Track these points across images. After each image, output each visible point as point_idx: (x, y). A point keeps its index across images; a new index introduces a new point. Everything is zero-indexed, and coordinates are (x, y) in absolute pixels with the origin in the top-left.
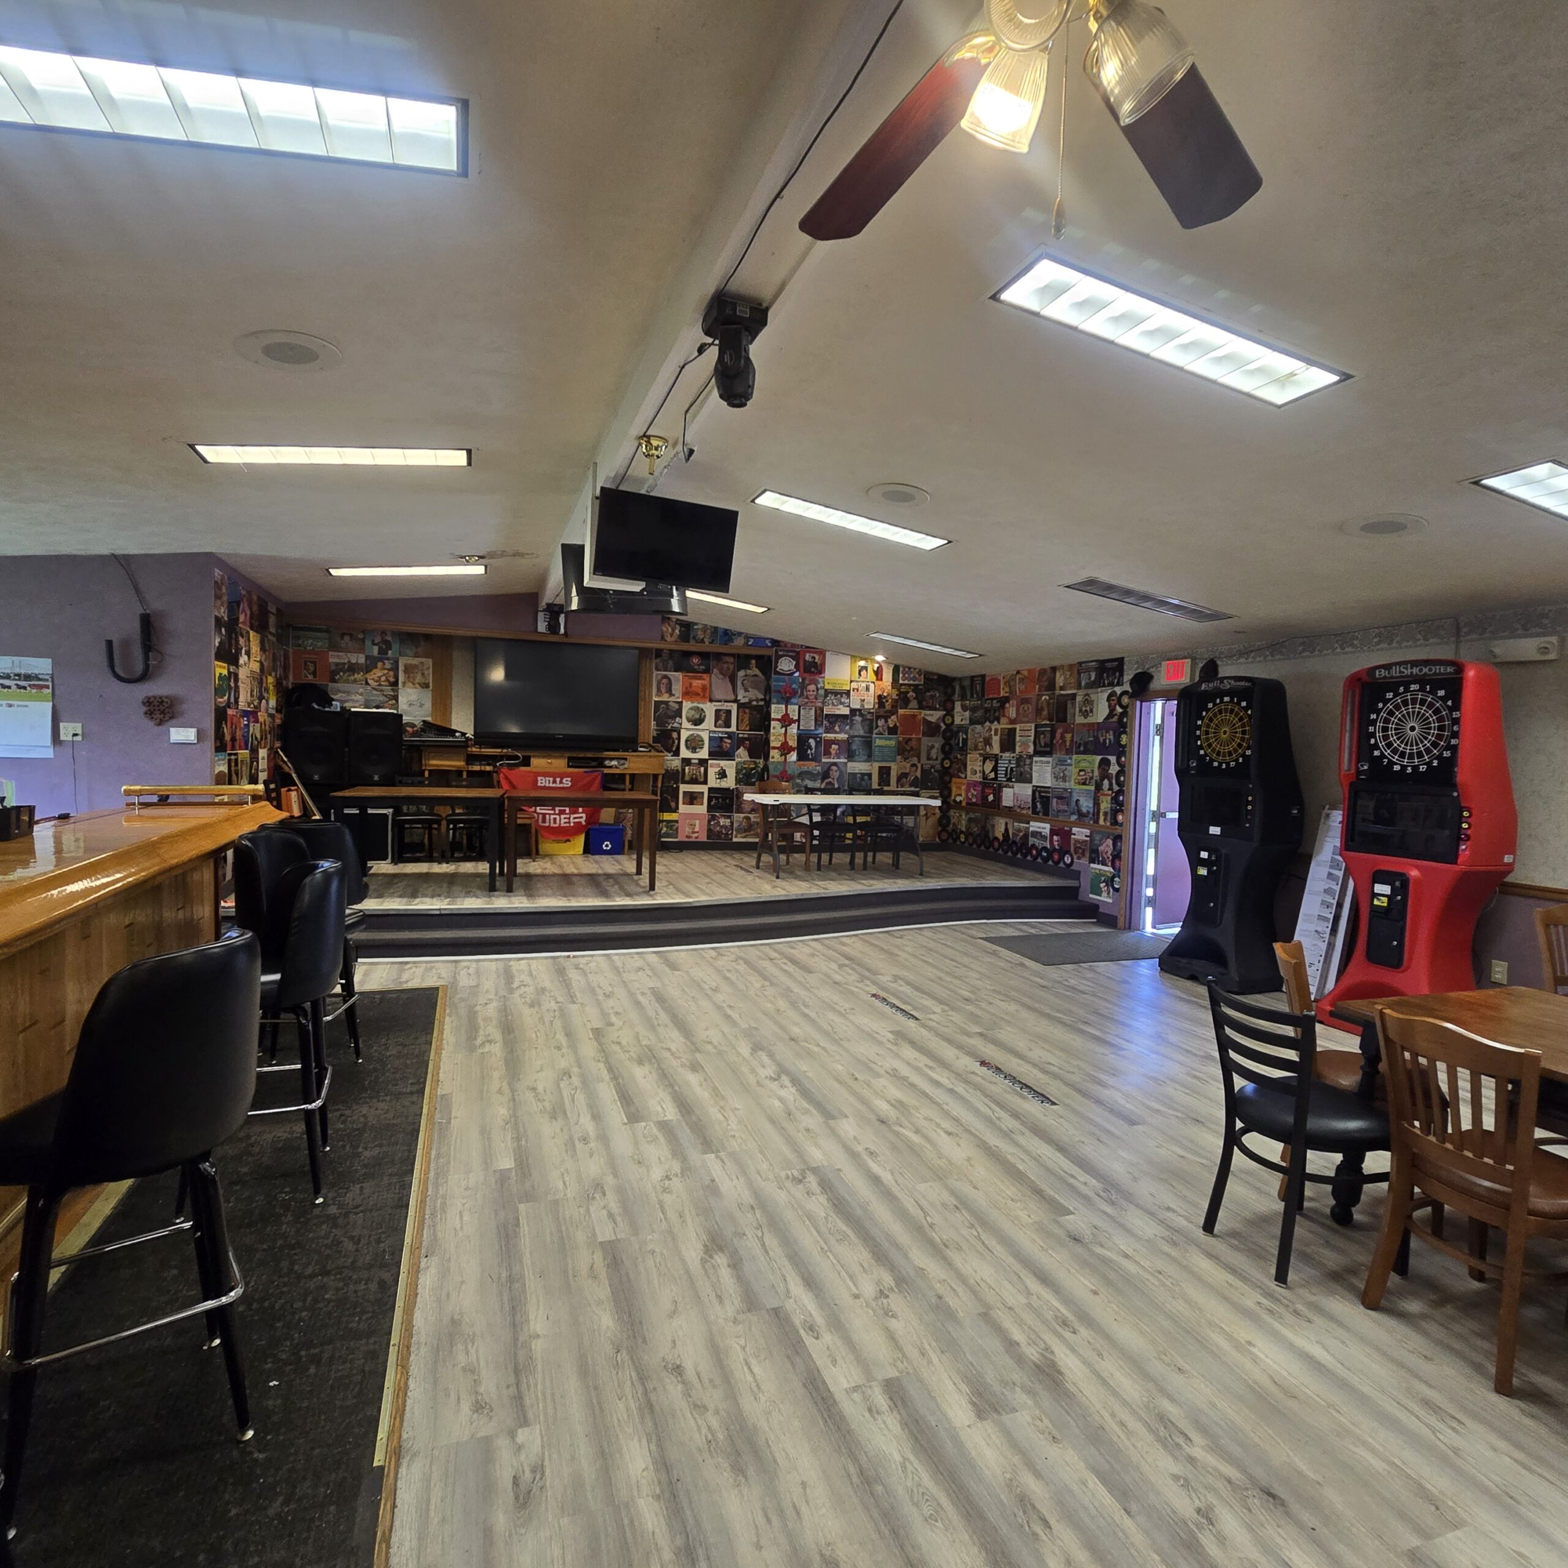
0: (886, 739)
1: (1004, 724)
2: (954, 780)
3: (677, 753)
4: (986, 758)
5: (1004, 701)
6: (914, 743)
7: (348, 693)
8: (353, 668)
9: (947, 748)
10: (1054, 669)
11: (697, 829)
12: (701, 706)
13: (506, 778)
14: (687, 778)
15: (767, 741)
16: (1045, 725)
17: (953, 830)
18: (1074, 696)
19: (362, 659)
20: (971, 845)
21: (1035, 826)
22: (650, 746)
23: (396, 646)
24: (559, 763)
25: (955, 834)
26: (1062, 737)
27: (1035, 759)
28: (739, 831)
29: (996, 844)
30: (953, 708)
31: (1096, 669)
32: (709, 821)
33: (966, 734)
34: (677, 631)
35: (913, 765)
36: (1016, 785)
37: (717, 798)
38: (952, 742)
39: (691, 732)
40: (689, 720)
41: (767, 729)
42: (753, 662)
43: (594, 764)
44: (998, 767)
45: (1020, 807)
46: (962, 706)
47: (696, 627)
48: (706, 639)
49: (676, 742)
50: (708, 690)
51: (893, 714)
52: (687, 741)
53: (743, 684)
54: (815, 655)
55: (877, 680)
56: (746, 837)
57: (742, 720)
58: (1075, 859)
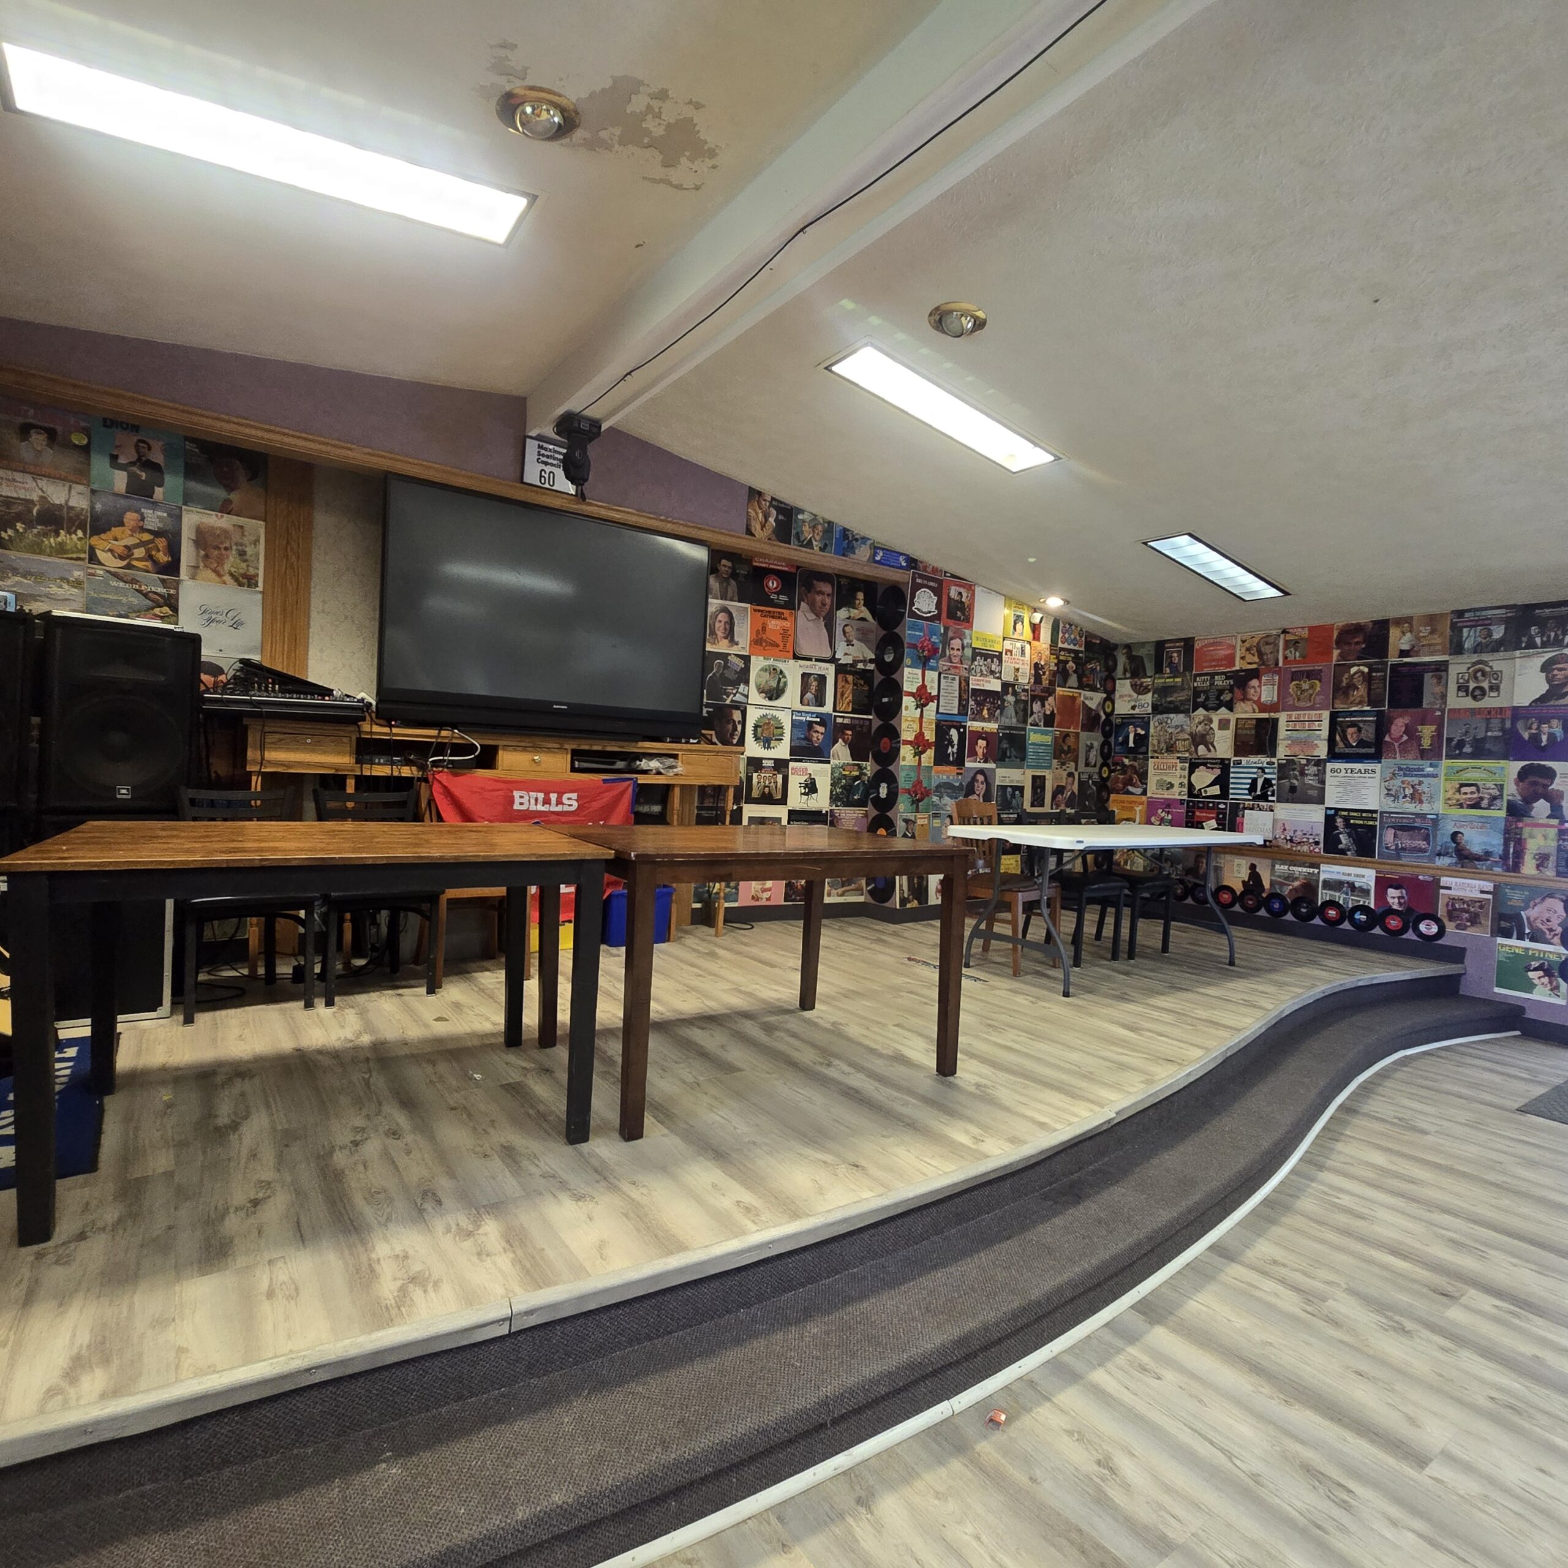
1: (1245, 711)
2: (1113, 796)
3: (740, 748)
4: (1195, 765)
5: (1242, 678)
6: (1071, 741)
7: (39, 577)
10: (1383, 626)
12: (780, 665)
13: (449, 793)
14: (755, 794)
15: (892, 731)
18: (1441, 668)
21: (1330, 871)
26: (1410, 731)
27: (1329, 766)
29: (1226, 897)
30: (1115, 690)
31: (1507, 621)
33: (1146, 727)
34: (772, 520)
35: (1070, 775)
36: (1278, 807)
38: (1112, 740)
39: (763, 712)
40: (761, 691)
41: (893, 710)
42: (860, 596)
43: (620, 765)
44: (1228, 778)
45: (1291, 841)
46: (1134, 686)
47: (800, 517)
48: (814, 543)
49: (739, 728)
50: (791, 639)
51: (1050, 695)
52: (756, 727)
53: (844, 632)
54: (962, 590)
55: (1034, 639)
56: (842, 895)
57: (842, 694)
58: (1450, 927)
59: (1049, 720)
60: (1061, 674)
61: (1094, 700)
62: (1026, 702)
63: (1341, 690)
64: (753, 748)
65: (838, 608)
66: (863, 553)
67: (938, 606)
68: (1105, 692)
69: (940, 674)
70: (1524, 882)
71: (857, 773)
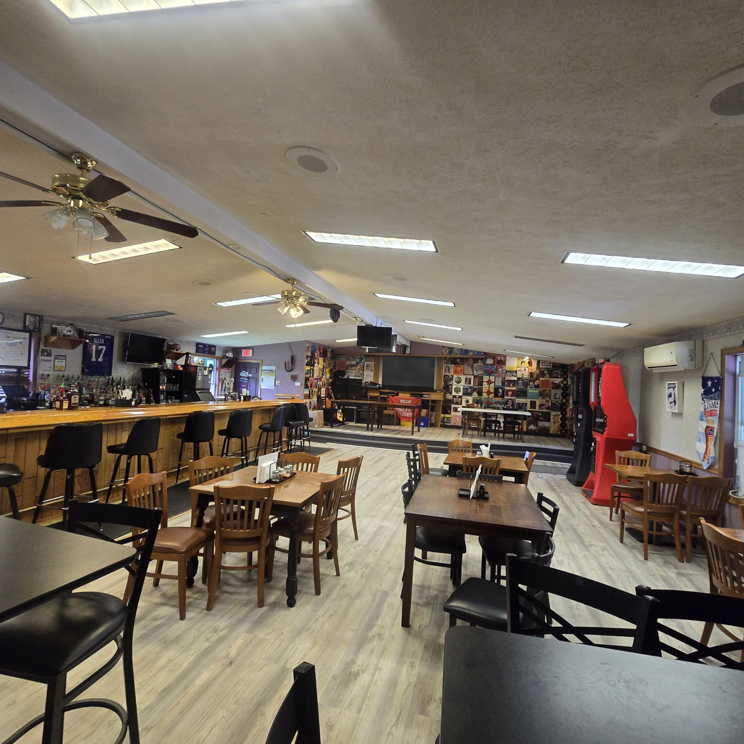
0: (534, 390)
2: (567, 408)
3: (451, 393)
7: (351, 373)
8: (352, 366)
9: (564, 394)
11: (457, 421)
12: (460, 376)
13: (391, 399)
14: (454, 402)
15: (482, 390)
19: (355, 363)
22: (441, 390)
23: (364, 359)
24: (408, 395)
30: (567, 378)
34: (448, 351)
35: (546, 401)
38: (567, 392)
39: (456, 386)
40: (456, 382)
41: (482, 385)
42: (480, 360)
43: (419, 396)
47: (454, 349)
49: (451, 389)
50: (463, 371)
51: (537, 380)
52: (455, 389)
53: (476, 369)
54: (502, 357)
55: (530, 366)
57: (475, 382)
59: (537, 387)
60: (542, 374)
61: (557, 381)
62: (527, 382)
64: (454, 393)
65: (474, 363)
66: (471, 353)
67: (494, 362)
68: (563, 378)
69: (495, 377)
71: (478, 398)
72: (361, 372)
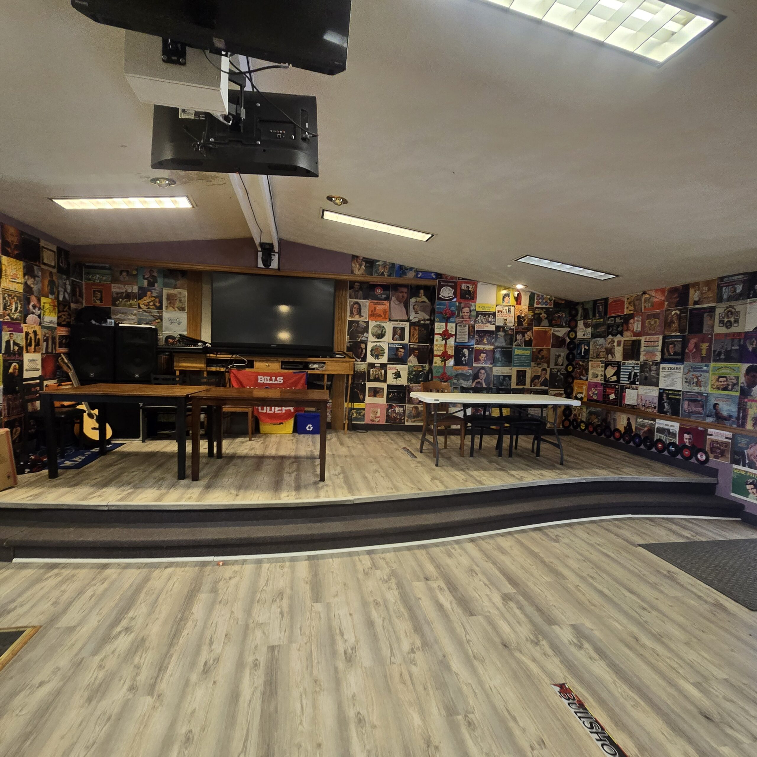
0: (523, 349)
1: (628, 337)
2: (575, 381)
3: (364, 359)
4: (607, 365)
5: (627, 319)
6: (544, 353)
7: (126, 314)
8: (129, 296)
9: (571, 357)
10: (686, 288)
11: (378, 415)
12: (383, 324)
13: (236, 377)
14: (372, 378)
15: (432, 351)
16: (676, 337)
17: (575, 420)
18: (712, 310)
19: (135, 289)
20: (591, 433)
21: (660, 423)
22: (344, 353)
23: (160, 280)
24: (275, 366)
25: (576, 423)
26: (697, 346)
27: (662, 366)
28: (409, 417)
29: (617, 435)
30: (576, 326)
31: (743, 282)
32: (388, 410)
33: (589, 345)
34: (363, 267)
35: (544, 370)
36: (640, 387)
37: (394, 393)
38: (575, 352)
39: (375, 344)
40: (373, 335)
41: (432, 341)
42: (422, 291)
43: (301, 366)
44: (620, 372)
45: (644, 406)
46: (584, 324)
47: (377, 263)
48: (385, 273)
49: (364, 351)
50: (388, 313)
51: (529, 331)
52: (372, 350)
53: (414, 308)
54: (469, 285)
55: (517, 304)
56: (414, 422)
57: (413, 335)
58: (711, 458)
59: (528, 343)
60: (537, 320)
61: (561, 332)
62: (512, 335)
63: (668, 324)
64: (370, 359)
65: (411, 298)
66: (411, 275)
67: (455, 294)
68: (569, 327)
69: (456, 325)
70: (747, 433)
71: (421, 369)
72: (155, 312)
